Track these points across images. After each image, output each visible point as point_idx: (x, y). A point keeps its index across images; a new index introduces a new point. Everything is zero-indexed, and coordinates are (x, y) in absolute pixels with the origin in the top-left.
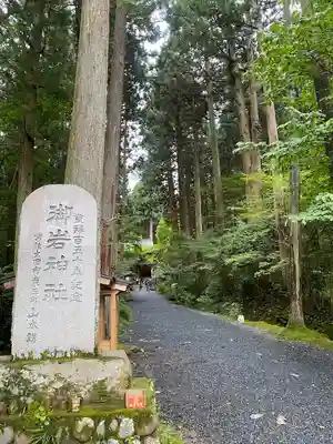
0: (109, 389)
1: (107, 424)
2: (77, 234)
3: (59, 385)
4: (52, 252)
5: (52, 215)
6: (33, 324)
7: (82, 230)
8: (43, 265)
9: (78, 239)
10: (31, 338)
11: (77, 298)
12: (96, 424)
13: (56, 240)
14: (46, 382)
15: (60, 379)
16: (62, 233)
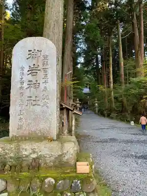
2: (45, 67)
4: (30, 78)
5: (30, 56)
7: (47, 64)
9: (45, 70)
13: (33, 71)
16: (36, 66)
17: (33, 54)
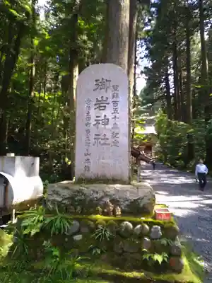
0: (141, 205)
2: (114, 99)
4: (98, 112)
5: (97, 87)
8: (92, 122)
9: (115, 103)
10: (87, 168)
14: (99, 196)
15: (107, 195)
16: (104, 99)
17: (101, 84)
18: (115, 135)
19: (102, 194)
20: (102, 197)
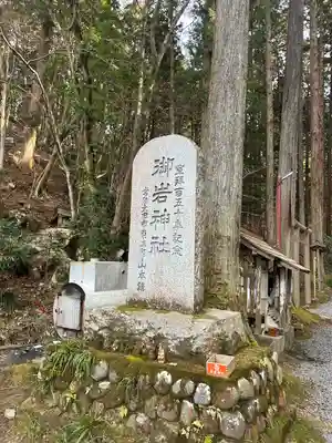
1: (183, 385)
2: (178, 186)
3: (151, 334)
4: (157, 206)
5: (156, 169)
6: (142, 274)
7: (182, 182)
8: (149, 219)
9: (179, 192)
10: (141, 287)
11: (178, 251)
12: (174, 382)
13: (160, 194)
14: (141, 328)
15: (152, 328)
16: (165, 186)
17: (161, 166)
18: (177, 238)
19: (146, 326)
20: (146, 330)
